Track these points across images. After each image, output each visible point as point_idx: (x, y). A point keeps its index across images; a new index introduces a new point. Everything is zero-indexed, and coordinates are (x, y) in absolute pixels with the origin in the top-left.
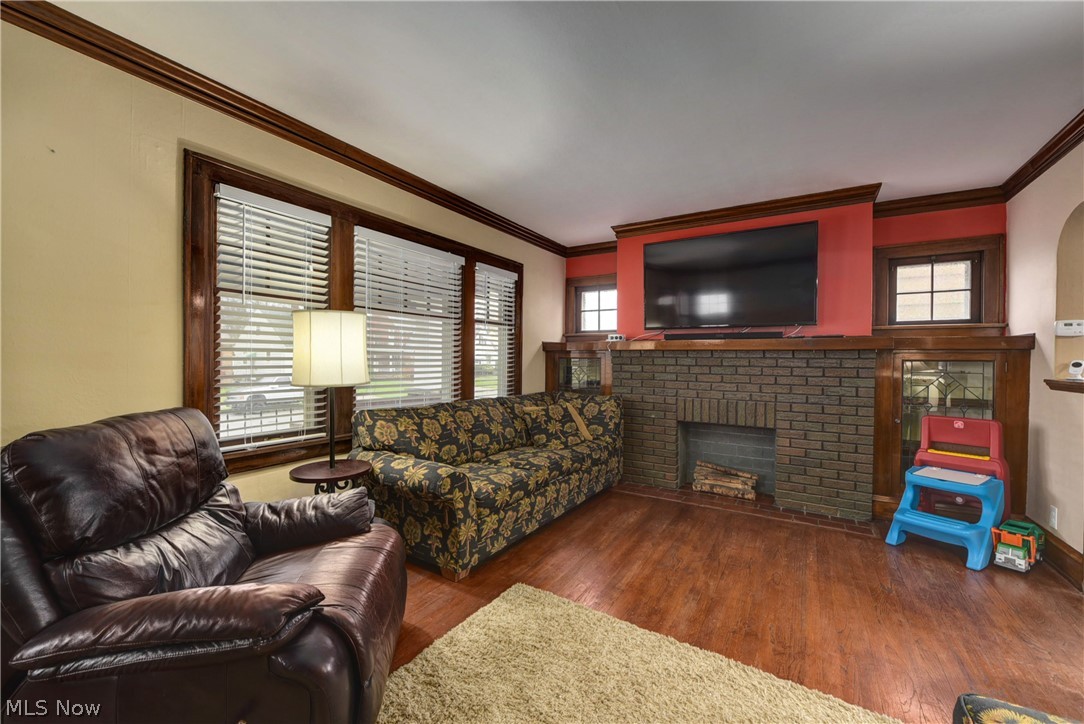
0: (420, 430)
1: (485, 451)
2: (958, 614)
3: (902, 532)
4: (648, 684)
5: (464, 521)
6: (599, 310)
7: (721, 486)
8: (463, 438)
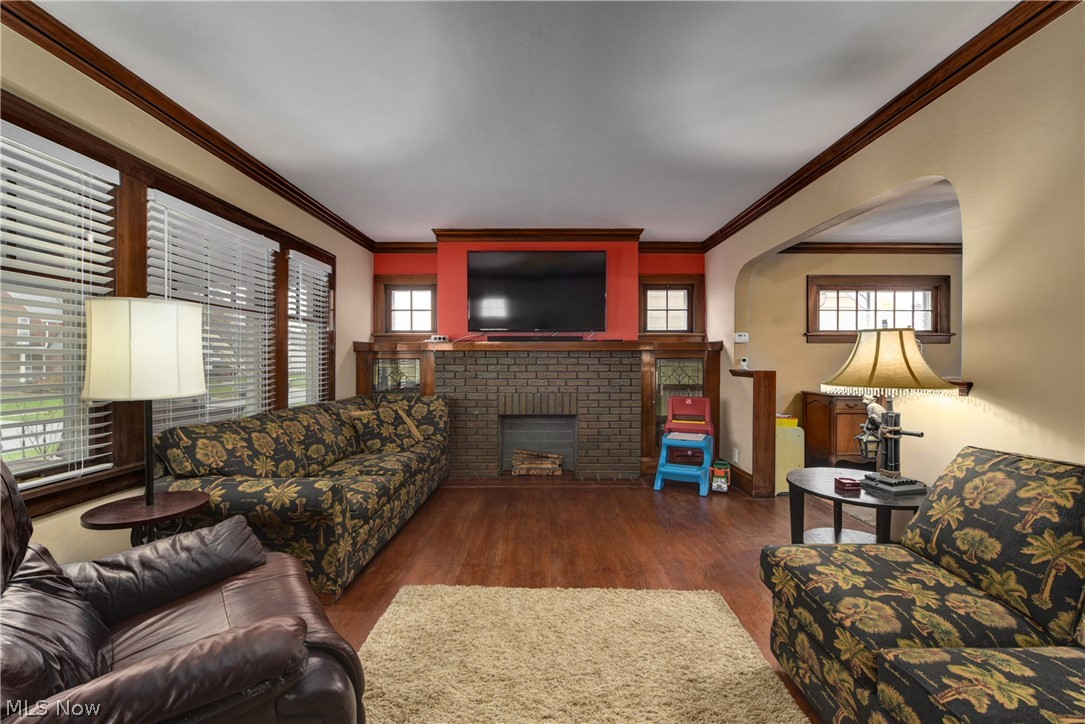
0: (250, 446)
1: (322, 464)
2: (707, 523)
3: (663, 480)
4: (559, 624)
5: (341, 536)
6: (412, 310)
7: (536, 468)
8: (298, 451)
